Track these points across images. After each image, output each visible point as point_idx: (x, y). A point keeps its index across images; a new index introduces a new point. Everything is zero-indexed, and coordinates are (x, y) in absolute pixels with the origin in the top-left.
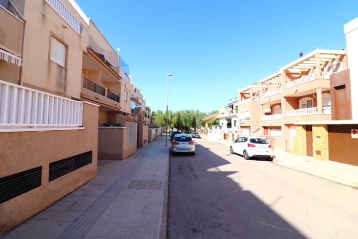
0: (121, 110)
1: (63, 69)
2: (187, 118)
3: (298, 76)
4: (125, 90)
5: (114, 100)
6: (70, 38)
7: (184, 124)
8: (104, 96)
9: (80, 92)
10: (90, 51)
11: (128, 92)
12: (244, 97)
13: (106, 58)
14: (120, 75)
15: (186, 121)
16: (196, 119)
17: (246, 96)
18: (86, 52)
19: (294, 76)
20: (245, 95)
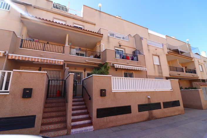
0: (199, 78)
1: (159, 66)
4: (199, 65)
5: (192, 73)
6: (159, 52)
8: (183, 72)
9: (169, 73)
10: (169, 53)
11: (203, 65)
13: (180, 50)
14: (192, 57)
18: (168, 54)
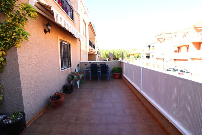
0: (96, 54)
1: (86, 38)
2: (118, 53)
7: (117, 56)
8: (92, 47)
9: (89, 48)
12: (160, 41)
15: (118, 55)
16: (124, 53)
17: (161, 40)
18: (89, 25)
20: (160, 39)
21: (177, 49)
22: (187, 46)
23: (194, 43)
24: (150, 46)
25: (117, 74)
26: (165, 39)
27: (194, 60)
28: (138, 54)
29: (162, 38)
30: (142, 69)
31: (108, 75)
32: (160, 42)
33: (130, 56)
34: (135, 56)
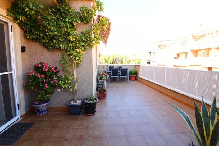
3: (198, 38)
16: (123, 59)
17: (162, 47)
19: (196, 37)
20: (160, 46)
21: (176, 56)
22: (186, 53)
23: (192, 51)
24: (150, 53)
25: (133, 76)
26: (165, 46)
27: (192, 66)
28: (139, 60)
29: (163, 45)
30: (166, 69)
31: (127, 76)
32: (161, 49)
33: (130, 62)
34: (136, 61)
